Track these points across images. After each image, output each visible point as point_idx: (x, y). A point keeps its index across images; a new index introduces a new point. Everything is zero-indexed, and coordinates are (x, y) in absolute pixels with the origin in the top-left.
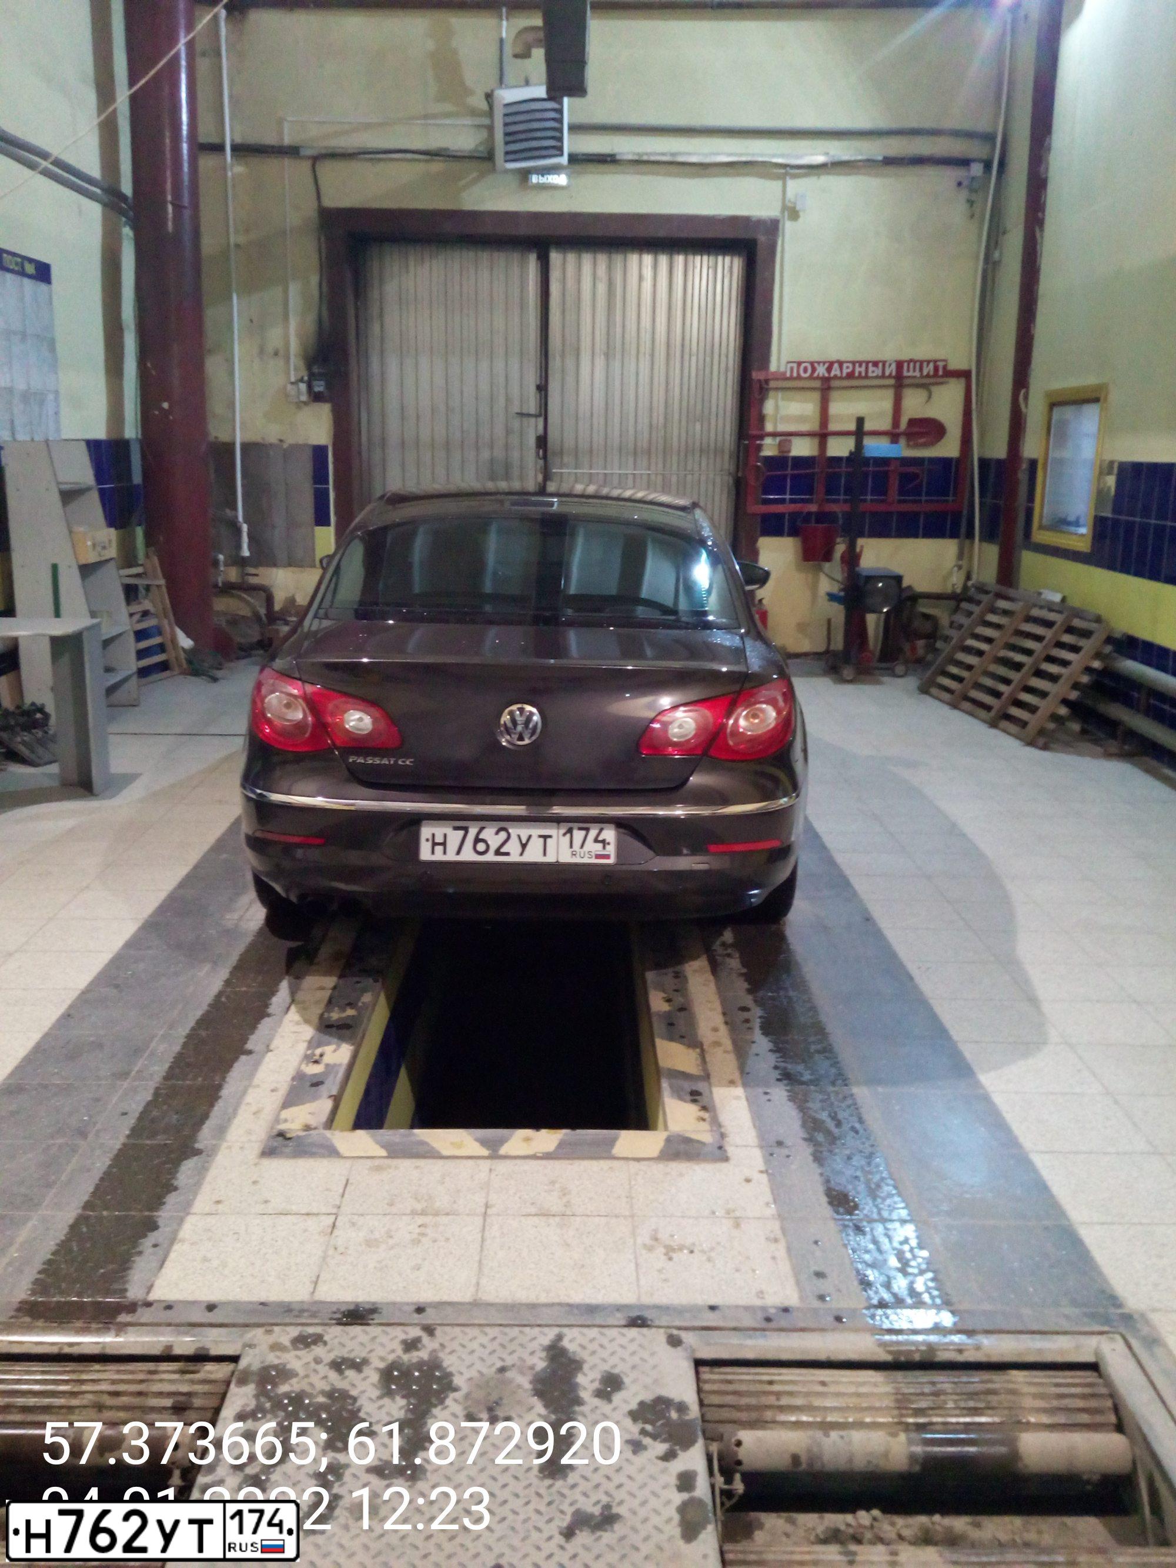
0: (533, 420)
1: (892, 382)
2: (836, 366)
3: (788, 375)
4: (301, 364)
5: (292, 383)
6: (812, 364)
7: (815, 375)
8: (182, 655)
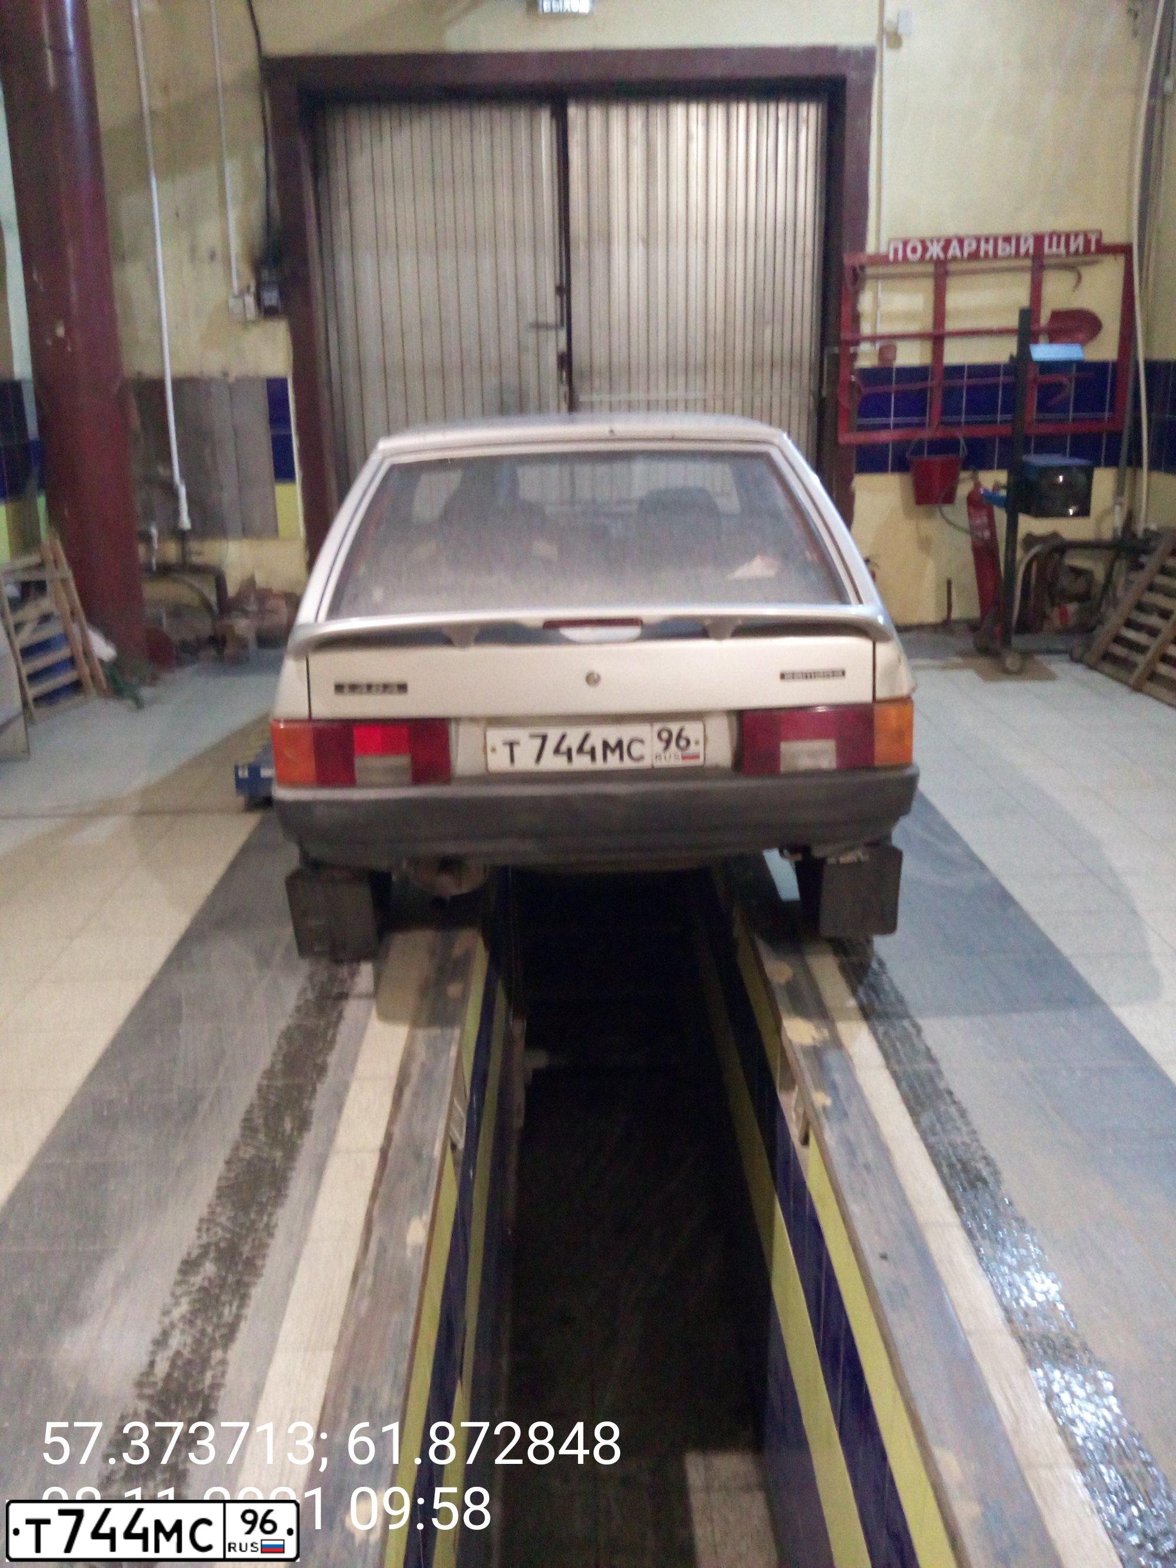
0: (552, 334)
1: (1028, 263)
2: (955, 244)
3: (891, 257)
4: (246, 269)
5: (236, 296)
6: (923, 242)
7: (928, 256)
8: (100, 670)
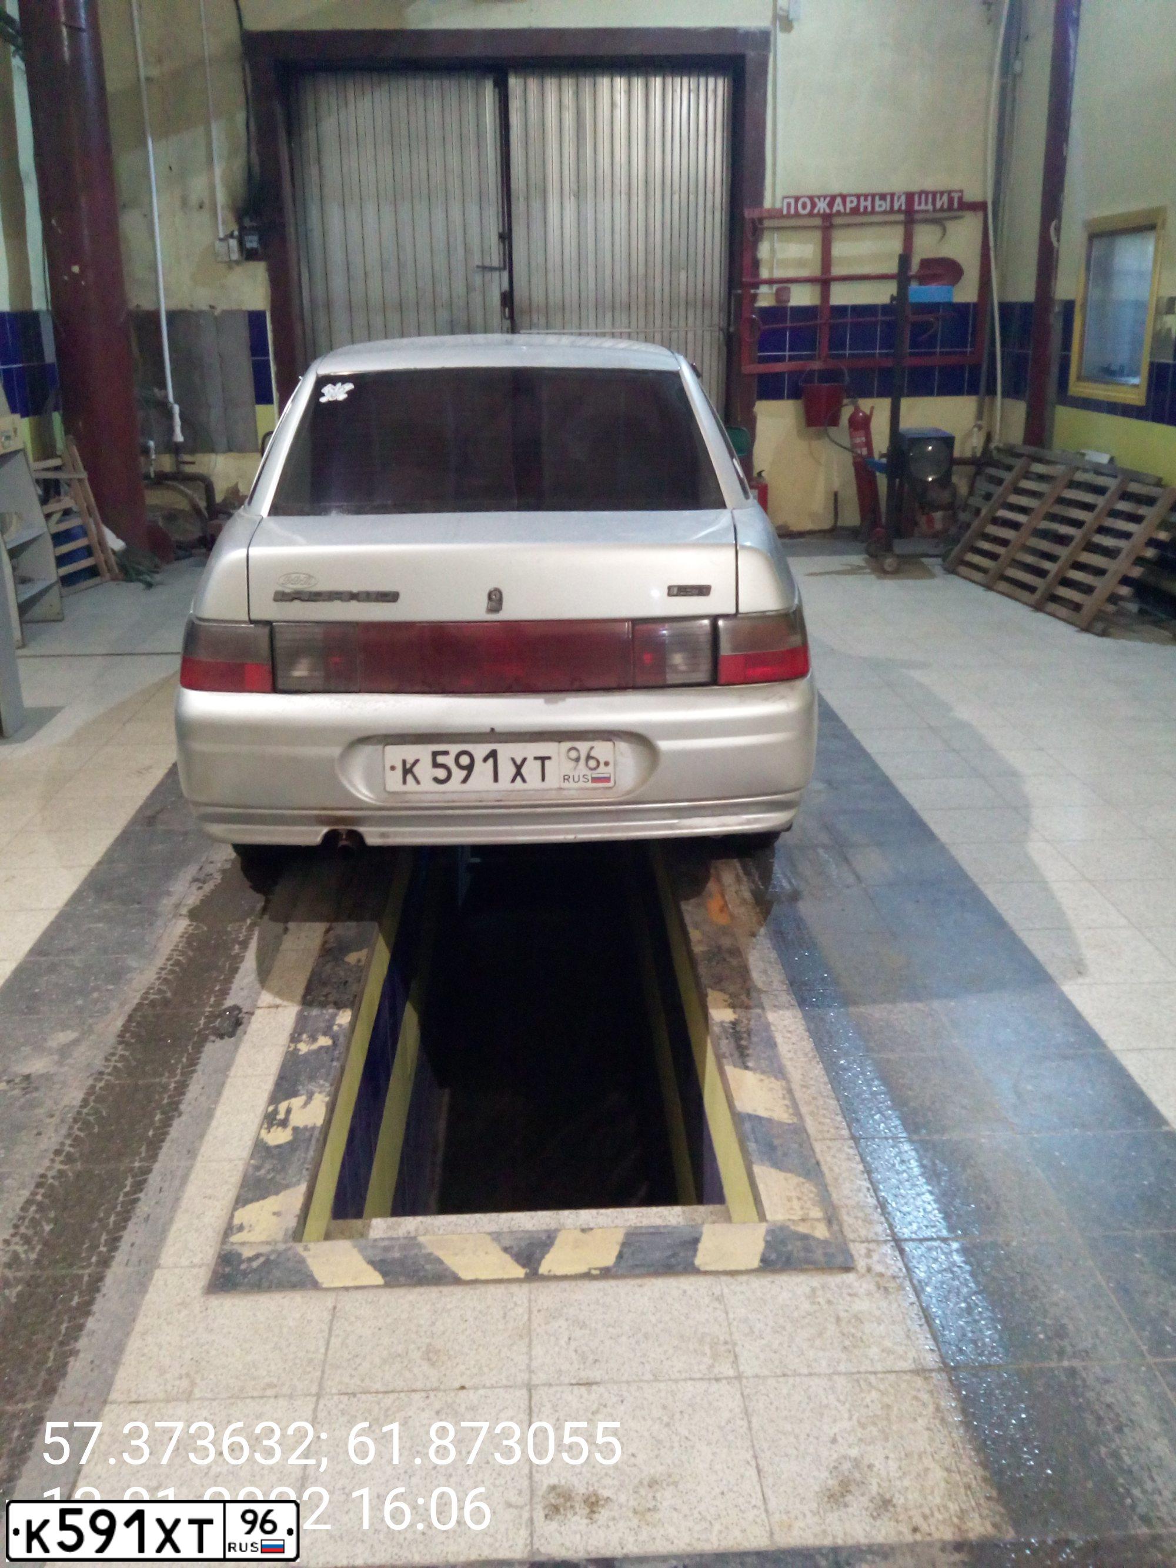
0: (496, 274)
1: (901, 217)
2: (839, 200)
3: (785, 212)
4: (230, 218)
5: (221, 240)
6: (811, 198)
7: (816, 211)
8: (113, 559)
